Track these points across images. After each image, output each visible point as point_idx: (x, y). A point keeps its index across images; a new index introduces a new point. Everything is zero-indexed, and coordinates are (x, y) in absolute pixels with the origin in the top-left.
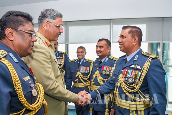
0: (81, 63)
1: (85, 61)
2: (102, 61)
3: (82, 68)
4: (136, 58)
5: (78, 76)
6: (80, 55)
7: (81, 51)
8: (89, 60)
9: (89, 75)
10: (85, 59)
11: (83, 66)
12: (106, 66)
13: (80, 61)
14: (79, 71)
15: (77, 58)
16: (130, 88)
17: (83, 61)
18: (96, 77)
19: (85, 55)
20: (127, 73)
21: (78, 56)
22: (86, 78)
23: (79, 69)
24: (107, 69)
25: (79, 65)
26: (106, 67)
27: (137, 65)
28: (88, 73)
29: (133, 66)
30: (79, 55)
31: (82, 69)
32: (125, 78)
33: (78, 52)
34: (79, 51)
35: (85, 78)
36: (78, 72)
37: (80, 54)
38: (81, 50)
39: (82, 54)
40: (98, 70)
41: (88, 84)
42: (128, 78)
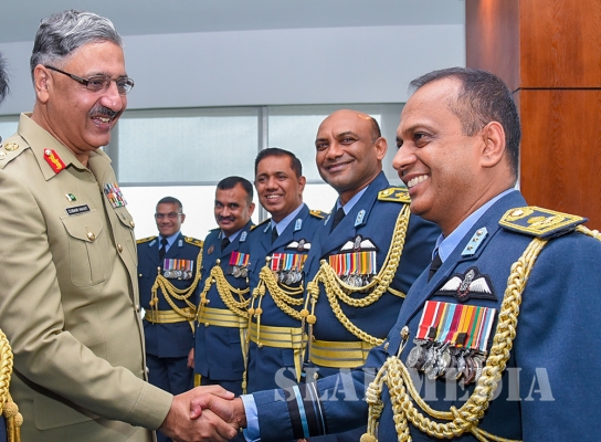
0: (167, 248)
1: (181, 243)
2: (231, 240)
3: (172, 263)
4: (298, 227)
5: (159, 289)
6: (166, 224)
7: (170, 211)
8: (194, 240)
9: (194, 285)
10: (181, 237)
11: (176, 257)
12: (243, 255)
13: (167, 243)
14: (162, 273)
15: (157, 233)
16: (292, 296)
17: (176, 242)
18: (214, 285)
20: (281, 261)
21: (161, 226)
22: (184, 294)
23: (162, 267)
24: (244, 262)
25: (162, 255)
27: (302, 241)
28: (191, 280)
29: (294, 245)
31: (170, 268)
32: (279, 273)
33: (159, 215)
34: (162, 212)
35: (180, 294)
36: (159, 276)
37: (166, 220)
38: (168, 208)
39: (173, 220)
40: (220, 265)
41: (188, 314)
42: (286, 272)
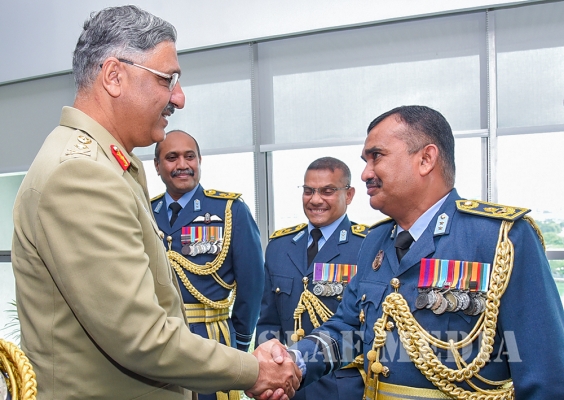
0: (321, 244)
1: (344, 236)
3: (327, 270)
5: (305, 314)
6: (316, 206)
7: (324, 184)
11: (334, 259)
13: (321, 236)
14: (311, 287)
17: (336, 234)
19: (348, 202)
21: (309, 207)
23: (310, 276)
25: (312, 255)
26: (441, 265)
30: (309, 205)
31: (324, 278)
33: (309, 191)
36: (306, 292)
37: (317, 198)
38: (324, 178)
39: (330, 198)
